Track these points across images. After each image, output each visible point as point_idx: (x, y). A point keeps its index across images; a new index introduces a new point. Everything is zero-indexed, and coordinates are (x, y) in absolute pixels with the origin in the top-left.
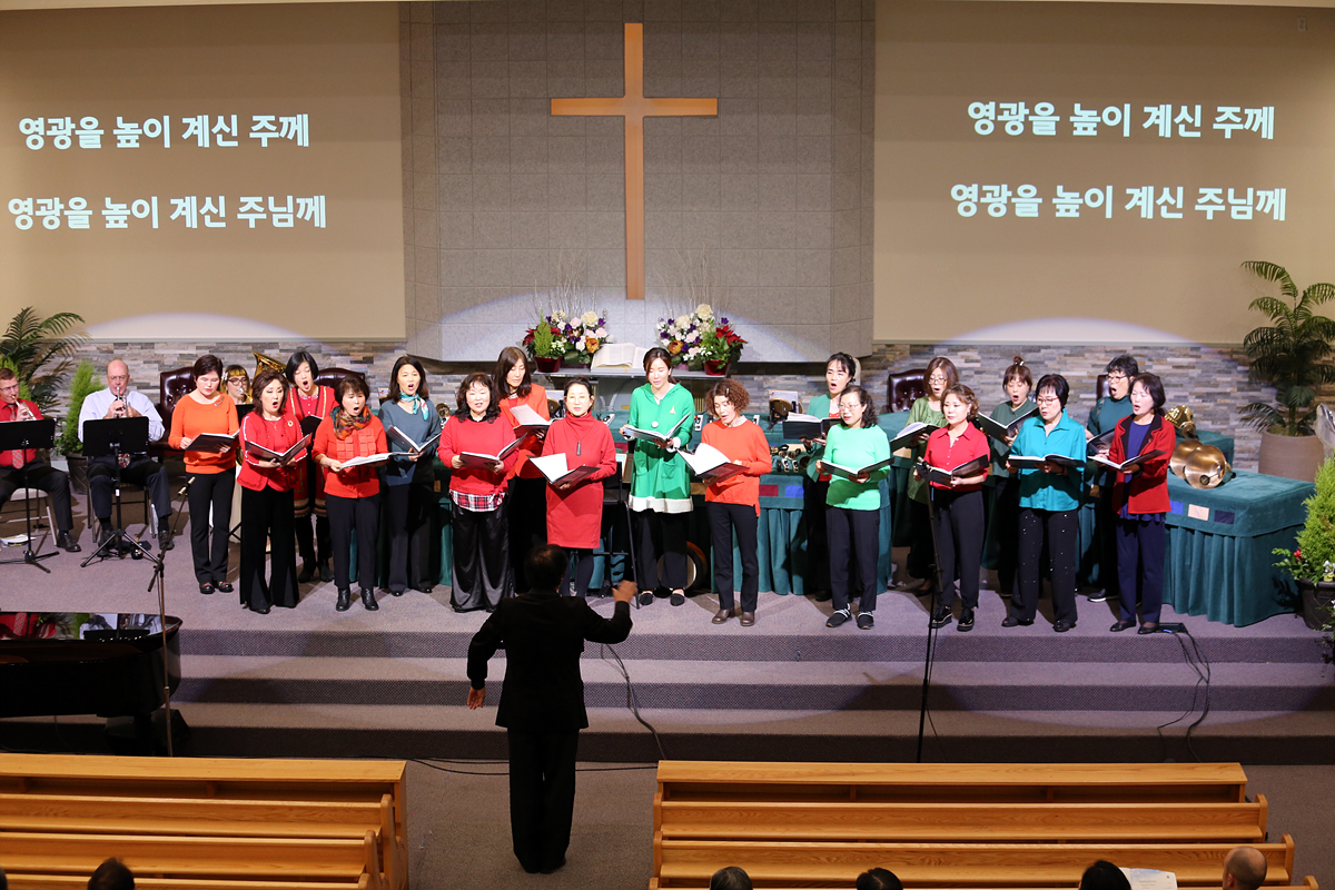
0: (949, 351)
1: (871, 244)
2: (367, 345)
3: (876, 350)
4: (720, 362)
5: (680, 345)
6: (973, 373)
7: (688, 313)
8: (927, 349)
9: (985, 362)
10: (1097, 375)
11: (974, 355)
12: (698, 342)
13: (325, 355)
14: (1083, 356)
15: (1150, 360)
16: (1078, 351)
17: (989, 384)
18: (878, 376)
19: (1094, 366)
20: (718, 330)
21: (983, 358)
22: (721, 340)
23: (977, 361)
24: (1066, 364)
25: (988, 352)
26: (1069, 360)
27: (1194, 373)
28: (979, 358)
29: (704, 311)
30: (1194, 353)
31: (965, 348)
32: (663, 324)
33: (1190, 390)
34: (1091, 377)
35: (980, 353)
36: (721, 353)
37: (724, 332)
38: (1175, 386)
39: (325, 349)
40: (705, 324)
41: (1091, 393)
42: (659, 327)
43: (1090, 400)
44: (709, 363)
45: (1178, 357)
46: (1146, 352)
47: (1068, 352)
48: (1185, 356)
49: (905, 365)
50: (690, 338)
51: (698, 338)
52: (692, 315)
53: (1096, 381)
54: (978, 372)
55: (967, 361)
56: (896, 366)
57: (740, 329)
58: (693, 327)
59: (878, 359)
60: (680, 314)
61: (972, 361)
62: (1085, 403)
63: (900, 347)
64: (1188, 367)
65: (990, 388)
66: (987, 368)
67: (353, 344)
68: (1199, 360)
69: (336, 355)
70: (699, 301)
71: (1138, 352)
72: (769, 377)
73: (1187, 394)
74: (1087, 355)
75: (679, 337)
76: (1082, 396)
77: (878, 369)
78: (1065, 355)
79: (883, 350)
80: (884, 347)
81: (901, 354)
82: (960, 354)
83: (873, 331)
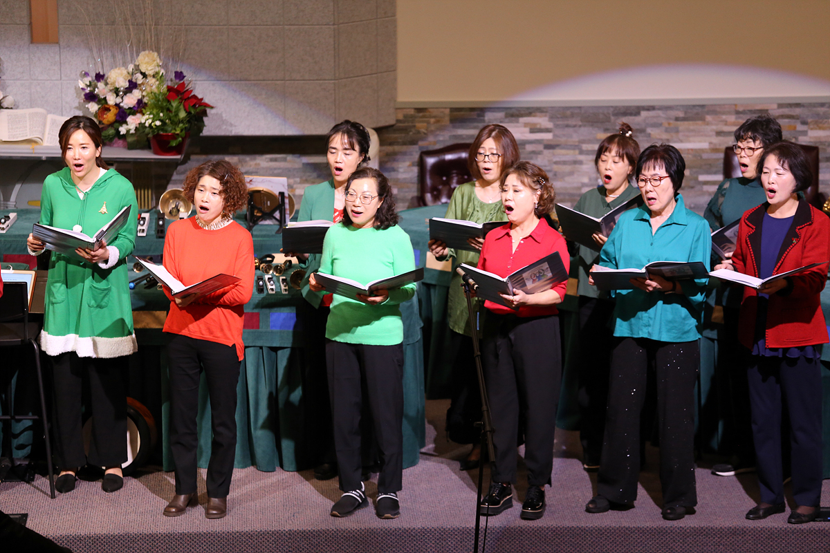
0: (507, 116)
3: (400, 117)
4: (174, 137)
5: (114, 111)
6: (541, 147)
7: (125, 65)
8: (474, 114)
9: (558, 132)
10: (723, 147)
11: (543, 121)
12: (140, 107)
14: (703, 119)
15: (804, 123)
16: (696, 113)
17: (564, 163)
18: (404, 154)
19: (719, 133)
20: (170, 89)
21: (556, 126)
22: (175, 104)
23: (547, 130)
24: (677, 132)
25: (564, 117)
26: (683, 125)
28: (550, 125)
29: (149, 62)
31: (530, 111)
32: (87, 80)
34: (715, 150)
35: (552, 118)
36: (175, 123)
37: (179, 91)
40: (151, 81)
41: (715, 173)
42: (82, 85)
43: (713, 183)
44: (157, 137)
46: (797, 111)
47: (681, 115)
49: (444, 138)
50: (129, 101)
51: (140, 102)
52: (131, 67)
53: (722, 155)
54: (549, 146)
55: (533, 131)
56: (431, 139)
57: (203, 88)
58: (133, 86)
59: (405, 130)
60: (114, 66)
61: (541, 131)
62: (706, 188)
63: (435, 112)
65: (567, 168)
66: (563, 140)
70: (141, 46)
71: (786, 111)
72: (247, 158)
74: (709, 118)
75: (112, 100)
76: (702, 178)
77: (404, 144)
78: (677, 119)
79: (412, 116)
80: (412, 112)
81: (438, 121)
82: (522, 120)
83: (396, 89)
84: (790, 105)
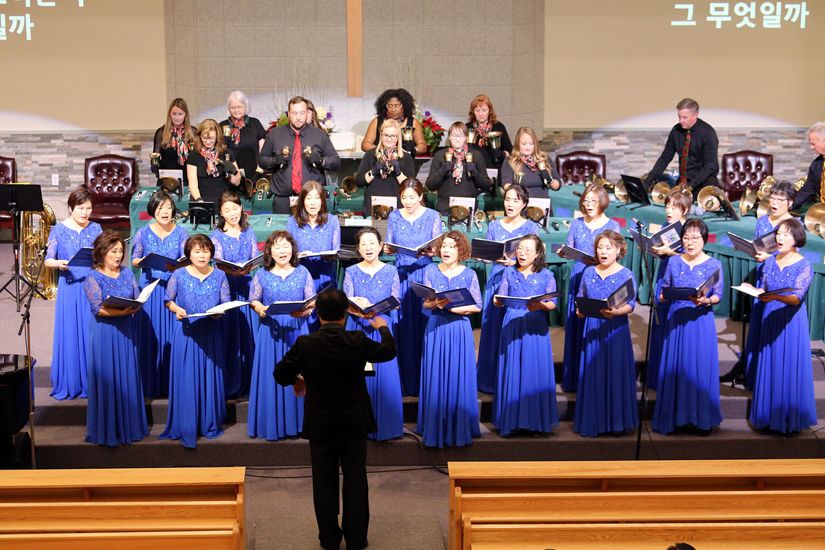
0: (604, 136)
1: (542, 51)
2: (136, 136)
3: (546, 136)
6: (622, 153)
8: (586, 135)
9: (633, 145)
11: (624, 139)
13: (101, 144)
15: (765, 142)
17: (635, 162)
21: (631, 142)
23: (626, 144)
25: (636, 137)
27: (800, 151)
28: (628, 141)
30: (800, 136)
31: (617, 134)
33: (796, 165)
35: (629, 137)
37: (428, 122)
38: (785, 162)
39: (101, 139)
45: (787, 139)
46: (761, 135)
48: (792, 138)
49: (569, 148)
54: (627, 153)
55: (618, 144)
56: (562, 148)
57: (441, 120)
59: (548, 143)
61: (623, 144)
63: (565, 134)
64: (795, 147)
65: (637, 165)
66: (635, 149)
67: (124, 134)
68: (804, 141)
69: (110, 144)
71: (755, 135)
73: (794, 168)
79: (552, 136)
80: (552, 133)
81: (566, 139)
82: (613, 138)
83: (543, 121)
84: (757, 132)
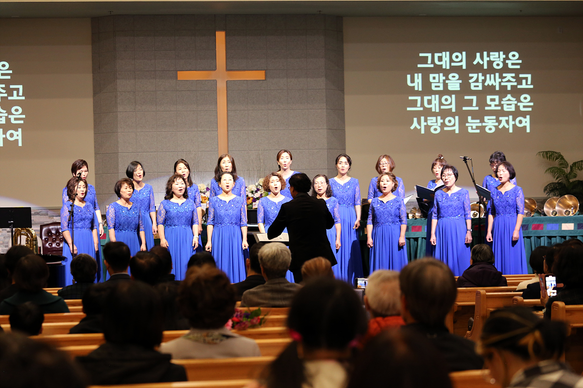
1: (344, 149)
13: (50, 217)
39: (50, 213)
69: (56, 216)
